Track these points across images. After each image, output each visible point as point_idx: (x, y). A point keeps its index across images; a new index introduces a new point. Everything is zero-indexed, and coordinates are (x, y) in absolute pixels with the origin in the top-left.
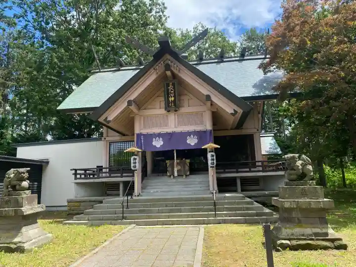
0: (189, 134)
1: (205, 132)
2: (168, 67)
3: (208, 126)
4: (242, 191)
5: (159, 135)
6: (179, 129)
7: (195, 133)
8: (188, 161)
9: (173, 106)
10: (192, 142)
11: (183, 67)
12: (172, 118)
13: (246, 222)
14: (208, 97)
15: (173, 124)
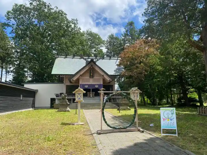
0: (96, 85)
1: (101, 85)
2: (92, 66)
3: (102, 83)
4: (109, 102)
5: (87, 85)
6: (93, 83)
7: (97, 85)
8: (94, 92)
9: (92, 76)
10: (97, 86)
11: (97, 67)
12: (91, 80)
13: (112, 108)
14: (103, 76)
15: (91, 82)
